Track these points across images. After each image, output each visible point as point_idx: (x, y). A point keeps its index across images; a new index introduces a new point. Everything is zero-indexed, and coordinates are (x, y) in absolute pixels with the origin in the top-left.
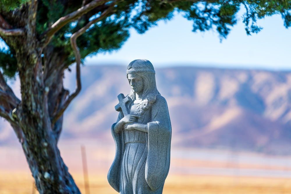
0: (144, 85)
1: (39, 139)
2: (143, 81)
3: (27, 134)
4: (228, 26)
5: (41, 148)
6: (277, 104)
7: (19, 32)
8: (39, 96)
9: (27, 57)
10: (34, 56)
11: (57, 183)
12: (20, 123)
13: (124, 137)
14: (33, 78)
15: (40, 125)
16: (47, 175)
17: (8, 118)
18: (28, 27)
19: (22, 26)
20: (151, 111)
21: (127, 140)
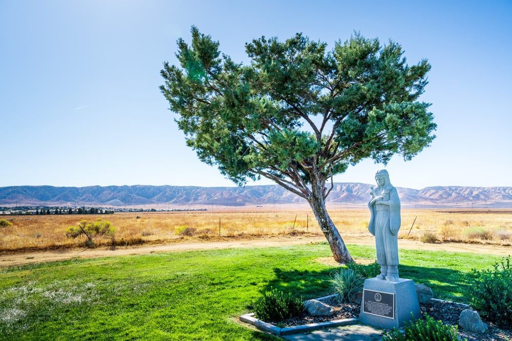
0: (385, 182)
1: (319, 206)
2: (384, 180)
3: (314, 205)
4: (387, 161)
5: (320, 210)
6: (355, 191)
7: (311, 167)
8: (318, 190)
9: (314, 176)
10: (317, 175)
11: (326, 222)
12: (312, 201)
13: (376, 208)
14: (316, 183)
15: (319, 201)
16: (323, 220)
17: (307, 199)
18: (314, 165)
19: (312, 165)
20: (389, 195)
21: (377, 210)
